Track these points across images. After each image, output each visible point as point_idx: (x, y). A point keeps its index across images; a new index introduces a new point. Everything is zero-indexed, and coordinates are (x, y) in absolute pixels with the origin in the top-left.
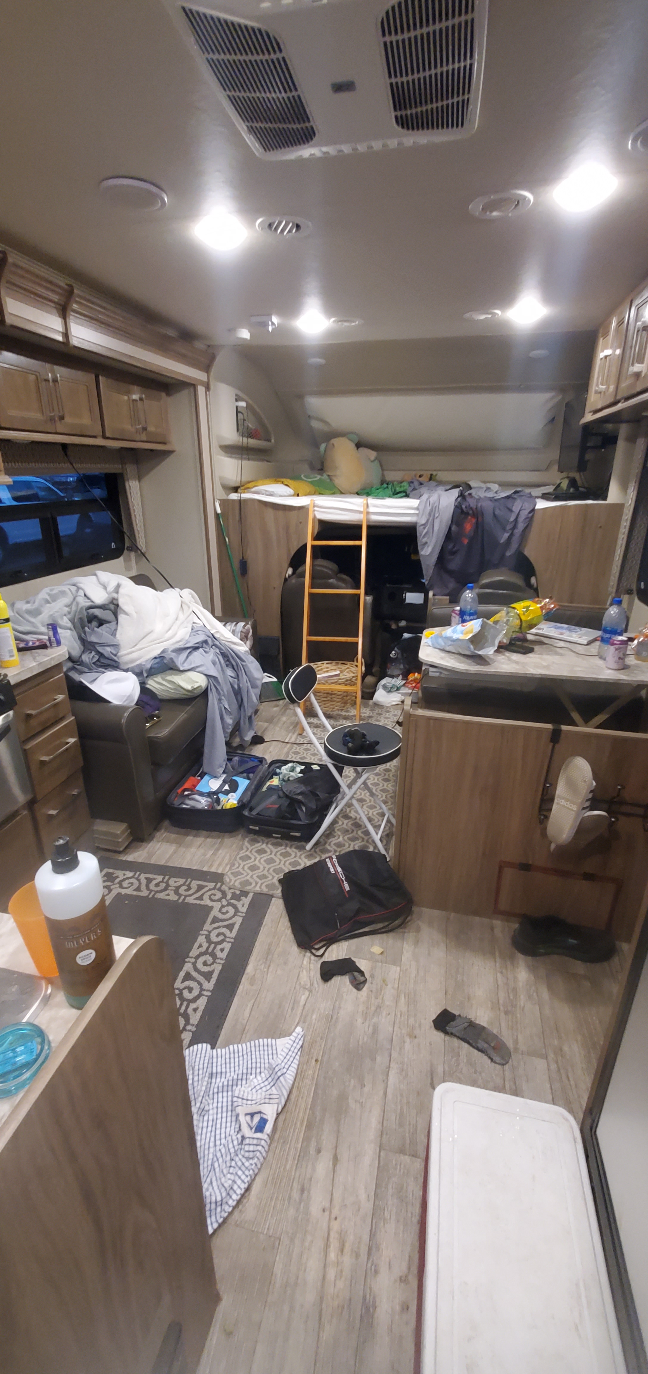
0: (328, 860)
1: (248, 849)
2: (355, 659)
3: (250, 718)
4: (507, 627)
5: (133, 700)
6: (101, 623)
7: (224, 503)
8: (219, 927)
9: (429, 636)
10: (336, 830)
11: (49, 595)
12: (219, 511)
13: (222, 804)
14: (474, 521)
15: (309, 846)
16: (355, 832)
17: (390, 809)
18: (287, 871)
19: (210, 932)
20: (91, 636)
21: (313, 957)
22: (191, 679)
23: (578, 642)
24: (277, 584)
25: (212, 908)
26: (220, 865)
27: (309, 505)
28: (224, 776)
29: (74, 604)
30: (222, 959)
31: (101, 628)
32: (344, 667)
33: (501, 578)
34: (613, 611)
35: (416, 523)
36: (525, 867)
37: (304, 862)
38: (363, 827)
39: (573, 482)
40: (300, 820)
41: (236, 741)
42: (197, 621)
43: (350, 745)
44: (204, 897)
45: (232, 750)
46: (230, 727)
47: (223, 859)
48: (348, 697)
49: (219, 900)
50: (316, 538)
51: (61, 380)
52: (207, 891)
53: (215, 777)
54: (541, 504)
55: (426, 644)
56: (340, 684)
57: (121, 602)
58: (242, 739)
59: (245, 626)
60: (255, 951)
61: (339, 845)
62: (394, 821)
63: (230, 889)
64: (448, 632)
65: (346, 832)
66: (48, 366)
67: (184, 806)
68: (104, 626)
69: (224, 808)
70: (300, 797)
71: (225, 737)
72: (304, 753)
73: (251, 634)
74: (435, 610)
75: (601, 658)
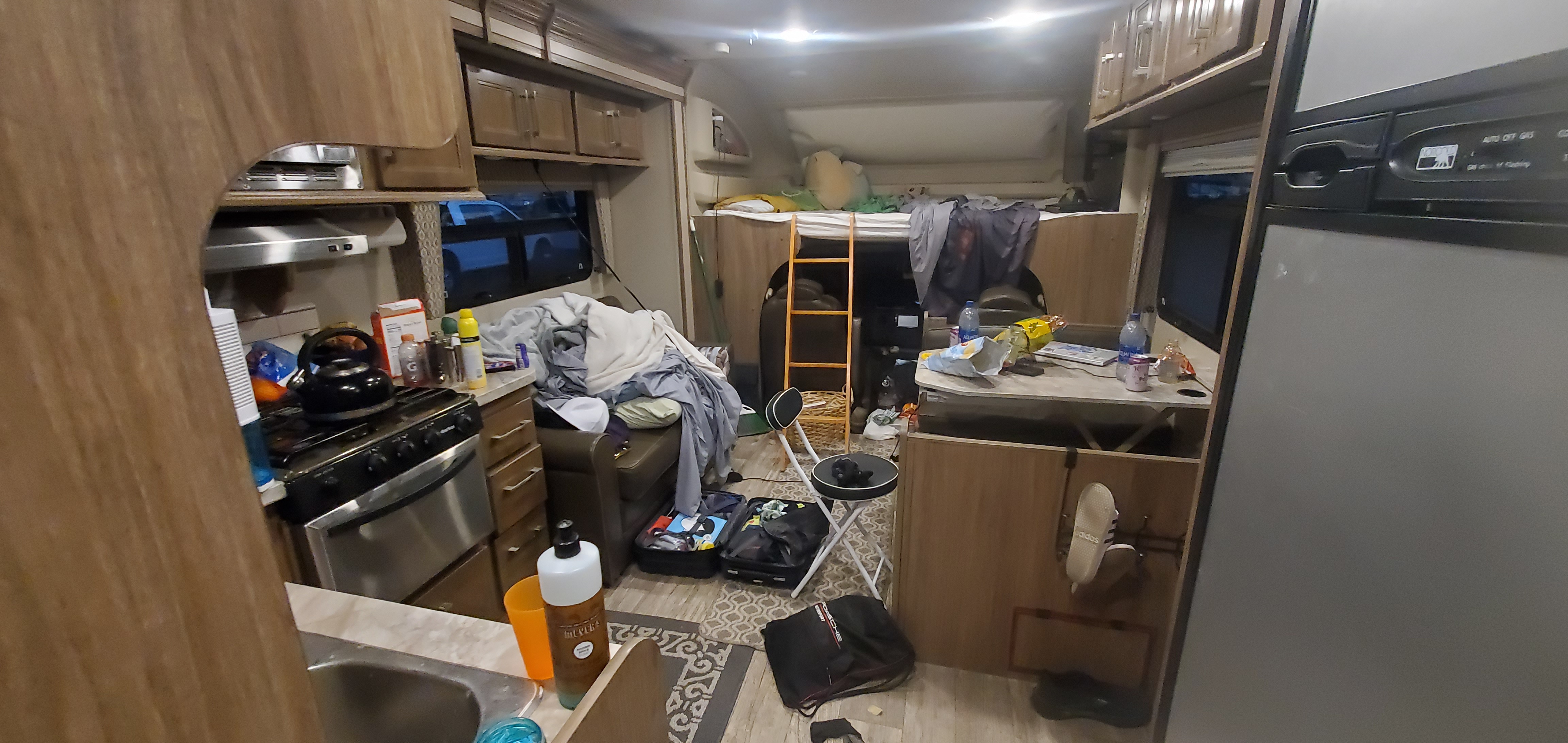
0: (817, 607)
1: (725, 596)
2: (843, 389)
3: (727, 451)
4: (1012, 346)
5: (602, 428)
6: (569, 345)
7: (699, 220)
8: (695, 682)
9: (925, 358)
10: (825, 575)
11: (515, 316)
12: (693, 229)
13: (696, 546)
14: (971, 234)
15: (794, 594)
16: (846, 578)
17: (885, 553)
18: (770, 621)
19: (684, 687)
20: (557, 360)
21: (802, 717)
22: (664, 406)
23: (1094, 363)
24: (756, 307)
25: (686, 660)
26: (694, 613)
27: (791, 220)
28: (699, 515)
29: (541, 325)
30: (698, 718)
31: (568, 350)
32: (830, 397)
33: (1005, 296)
34: (1130, 327)
35: (908, 238)
36: (1043, 614)
37: (789, 611)
38: (855, 573)
39: (1080, 193)
40: (784, 563)
41: (711, 479)
42: (670, 344)
43: (841, 475)
44: (677, 649)
45: (706, 489)
46: (706, 460)
47: (697, 608)
48: (835, 431)
49: (695, 652)
50: (798, 256)
51: (537, 96)
52: (680, 643)
53: (689, 516)
54: (1045, 216)
55: (923, 367)
56: (826, 415)
57: (590, 324)
58: (717, 475)
59: (721, 351)
60: (736, 710)
61: (828, 592)
62: (891, 566)
63: (706, 640)
64: (947, 352)
65: (836, 578)
66: (524, 82)
67: (655, 548)
68: (572, 349)
69: (699, 549)
70: (784, 537)
71: (700, 472)
72: (786, 492)
73: (727, 359)
74: (930, 331)
75: (1120, 379)
